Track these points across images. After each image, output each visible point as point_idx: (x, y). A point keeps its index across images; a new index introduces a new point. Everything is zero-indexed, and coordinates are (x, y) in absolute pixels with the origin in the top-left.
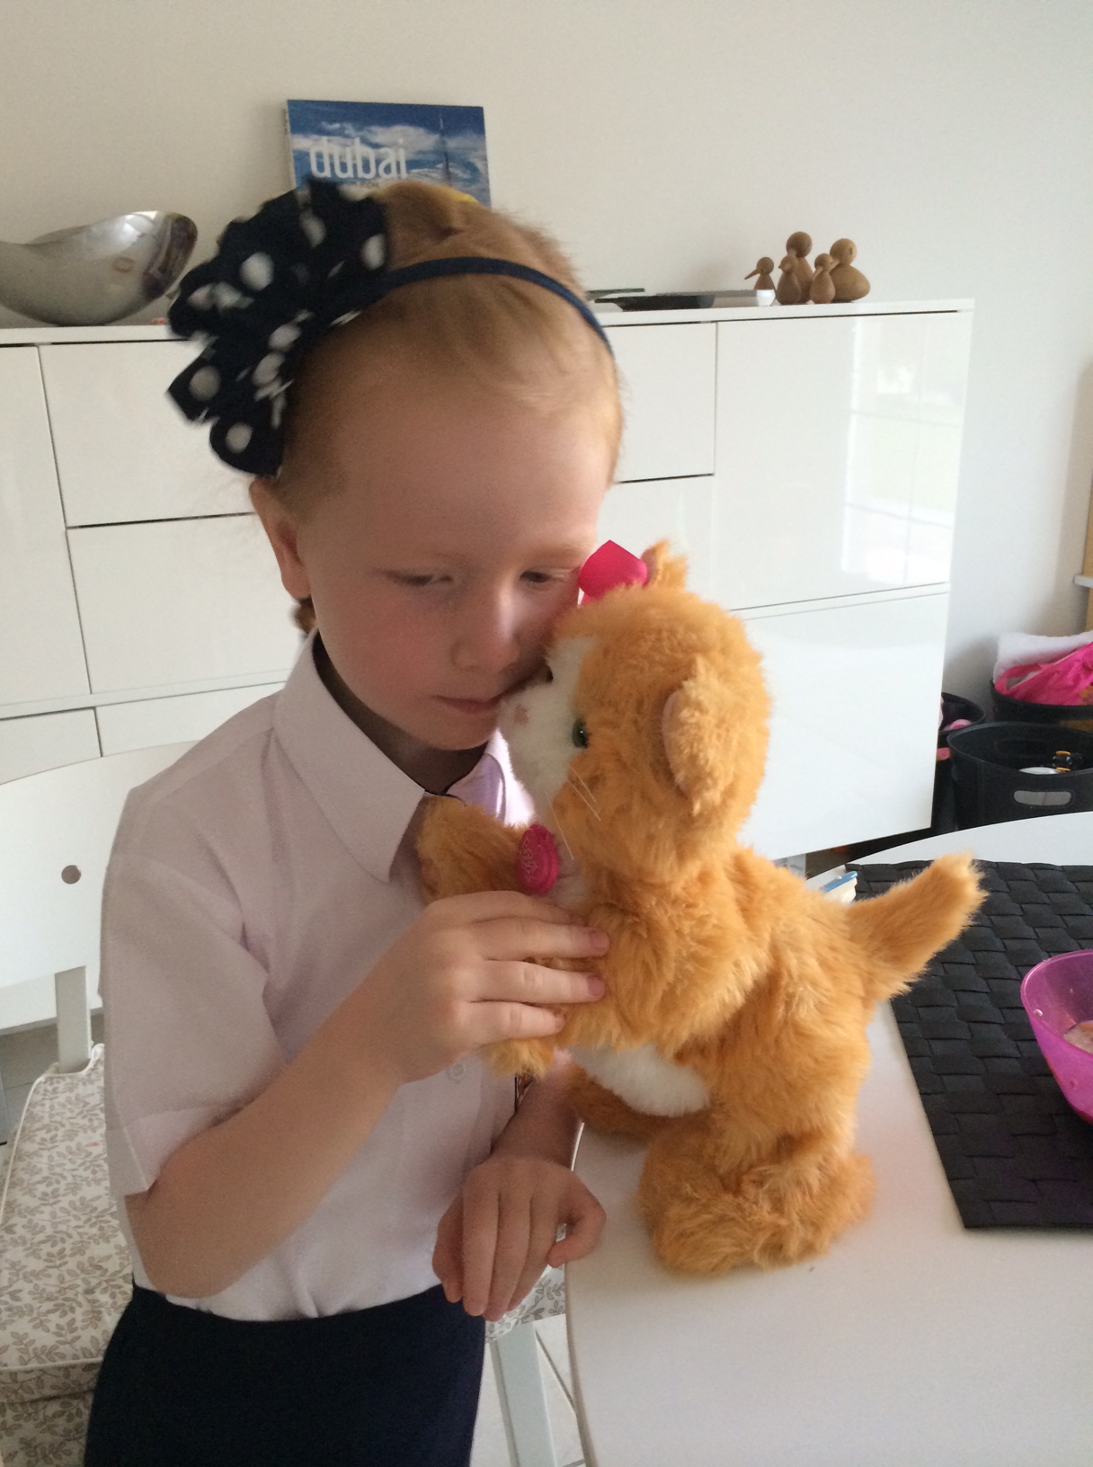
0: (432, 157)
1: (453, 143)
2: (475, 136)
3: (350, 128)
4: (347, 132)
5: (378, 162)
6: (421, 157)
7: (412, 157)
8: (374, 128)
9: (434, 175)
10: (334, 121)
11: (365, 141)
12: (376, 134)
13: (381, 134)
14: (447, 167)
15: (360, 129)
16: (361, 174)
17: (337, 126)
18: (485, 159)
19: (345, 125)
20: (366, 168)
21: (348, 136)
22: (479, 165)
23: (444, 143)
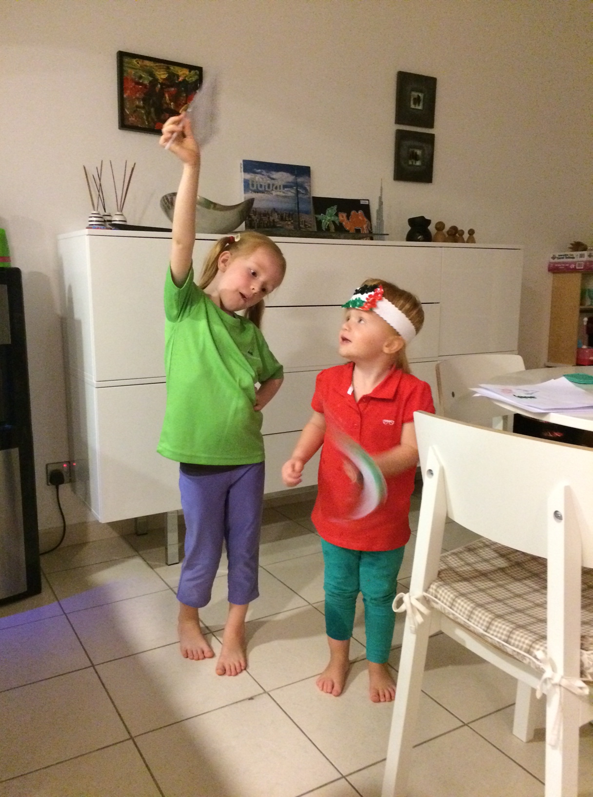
0: (292, 184)
1: (300, 180)
2: (307, 177)
3: (264, 172)
4: (263, 173)
5: (273, 185)
6: (289, 184)
7: (285, 184)
8: (274, 173)
9: (292, 191)
10: (258, 169)
11: (269, 177)
12: (273, 174)
13: (276, 175)
14: (297, 189)
15: (267, 173)
16: (267, 189)
17: (259, 170)
18: (310, 186)
19: (262, 170)
20: (269, 187)
21: (263, 175)
22: (308, 188)
23: (296, 179)
